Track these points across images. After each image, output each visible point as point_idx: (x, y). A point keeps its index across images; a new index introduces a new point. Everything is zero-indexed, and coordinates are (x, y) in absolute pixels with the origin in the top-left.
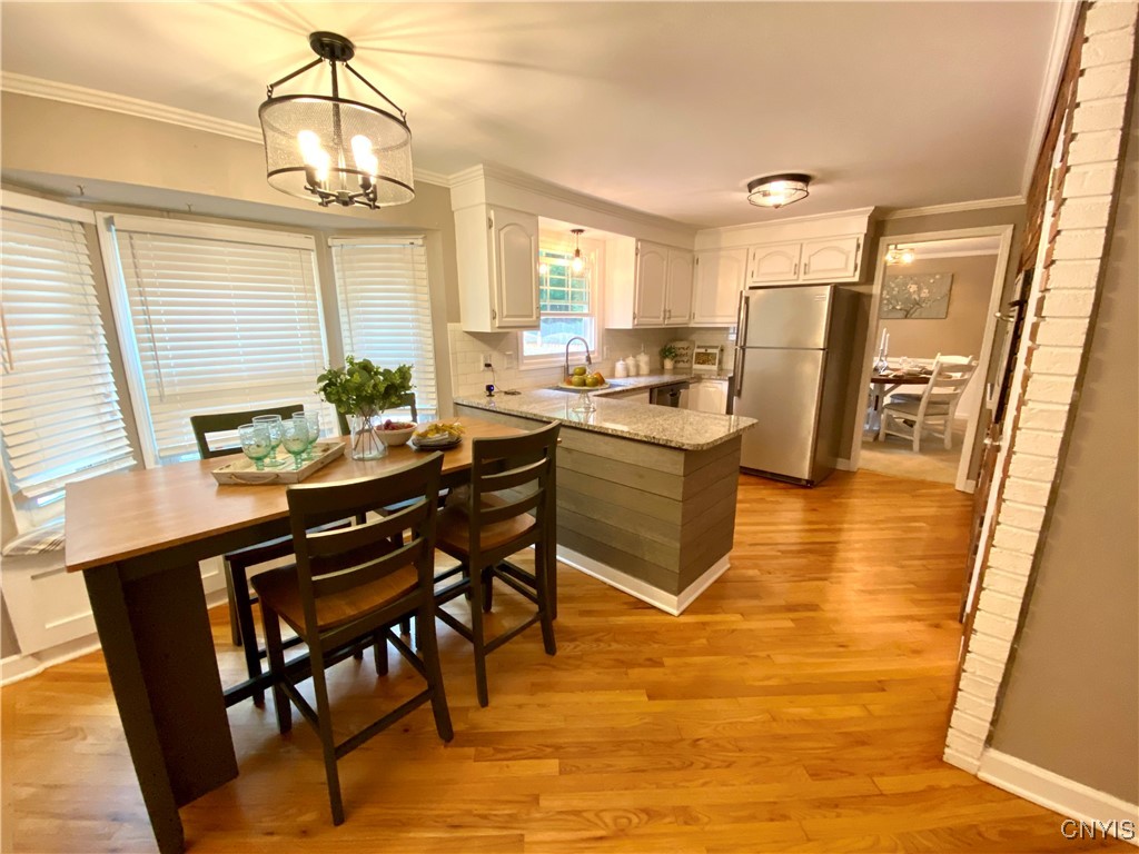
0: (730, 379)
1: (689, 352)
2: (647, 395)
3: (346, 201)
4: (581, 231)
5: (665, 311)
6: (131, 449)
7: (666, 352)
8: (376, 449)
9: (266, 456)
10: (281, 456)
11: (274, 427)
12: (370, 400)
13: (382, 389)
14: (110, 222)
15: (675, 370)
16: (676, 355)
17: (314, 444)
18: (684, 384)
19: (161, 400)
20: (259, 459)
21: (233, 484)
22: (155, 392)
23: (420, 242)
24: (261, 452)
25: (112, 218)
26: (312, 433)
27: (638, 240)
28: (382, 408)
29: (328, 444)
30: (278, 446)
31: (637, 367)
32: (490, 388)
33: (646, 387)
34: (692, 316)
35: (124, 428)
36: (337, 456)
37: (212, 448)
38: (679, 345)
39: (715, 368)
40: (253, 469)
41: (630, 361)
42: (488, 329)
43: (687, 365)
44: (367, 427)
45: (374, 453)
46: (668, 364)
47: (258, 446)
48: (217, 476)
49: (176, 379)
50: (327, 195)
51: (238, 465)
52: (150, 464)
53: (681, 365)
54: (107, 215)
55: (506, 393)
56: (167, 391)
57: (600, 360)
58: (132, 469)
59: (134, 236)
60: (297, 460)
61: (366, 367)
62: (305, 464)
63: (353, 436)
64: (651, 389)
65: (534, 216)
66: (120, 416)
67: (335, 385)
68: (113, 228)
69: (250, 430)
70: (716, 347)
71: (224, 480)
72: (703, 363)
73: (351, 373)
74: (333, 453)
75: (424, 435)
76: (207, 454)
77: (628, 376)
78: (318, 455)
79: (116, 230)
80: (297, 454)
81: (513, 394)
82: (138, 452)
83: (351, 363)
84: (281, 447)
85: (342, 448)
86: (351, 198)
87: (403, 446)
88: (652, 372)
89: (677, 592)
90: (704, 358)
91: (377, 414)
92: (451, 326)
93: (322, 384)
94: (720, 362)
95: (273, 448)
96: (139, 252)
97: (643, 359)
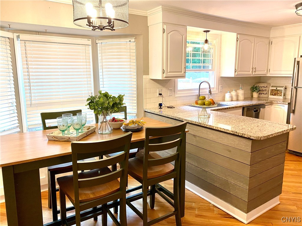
0: (289, 104)
1: (267, 89)
2: (241, 111)
3: (102, 28)
4: (209, 31)
5: (253, 68)
6: (19, 125)
7: (254, 89)
8: (108, 130)
9: (66, 130)
10: (72, 130)
11: (70, 118)
12: (107, 109)
13: (111, 105)
14: (18, 37)
15: (259, 98)
16: (259, 90)
17: (84, 126)
18: (263, 106)
19: (31, 106)
20: (63, 131)
21: (54, 140)
22: (29, 103)
23: (133, 40)
24: (64, 128)
25: (19, 35)
26: (83, 122)
27: (238, 34)
28: (111, 113)
29: (89, 127)
30: (70, 126)
31: (237, 96)
32: (160, 105)
33: (240, 107)
34: (268, 70)
35: (17, 116)
36: (92, 131)
37: (47, 126)
38: (261, 85)
39: (281, 97)
40: (61, 135)
41: (234, 93)
42: (161, 78)
43: (266, 96)
44: (105, 120)
45: (107, 132)
46: (255, 95)
47: (63, 126)
48: (48, 136)
49: (37, 98)
50: (95, 27)
51: (56, 133)
52: (25, 130)
53: (262, 95)
54: (18, 34)
55: (168, 107)
56: (33, 102)
57: (217, 92)
58: (19, 132)
59: (26, 42)
60: (77, 132)
61: (106, 95)
62: (80, 134)
63: (99, 124)
64: (243, 108)
65: (185, 26)
66: (16, 111)
67: (93, 102)
68: (19, 39)
69: (61, 119)
70: (283, 87)
71: (51, 139)
72: (275, 95)
73: (99, 98)
74: (91, 130)
75: (127, 125)
76: (45, 128)
77: (232, 100)
78: (85, 131)
79: (20, 40)
80: (77, 130)
81: (171, 108)
82: (21, 126)
83: (101, 93)
84: (71, 127)
85: (95, 129)
86: (104, 27)
87: (119, 129)
88: (245, 99)
89: (247, 212)
90: (275, 92)
91: (109, 115)
92: (144, 77)
93: (88, 102)
94: (284, 95)
95: (69, 127)
96: (27, 48)
97: (241, 92)
